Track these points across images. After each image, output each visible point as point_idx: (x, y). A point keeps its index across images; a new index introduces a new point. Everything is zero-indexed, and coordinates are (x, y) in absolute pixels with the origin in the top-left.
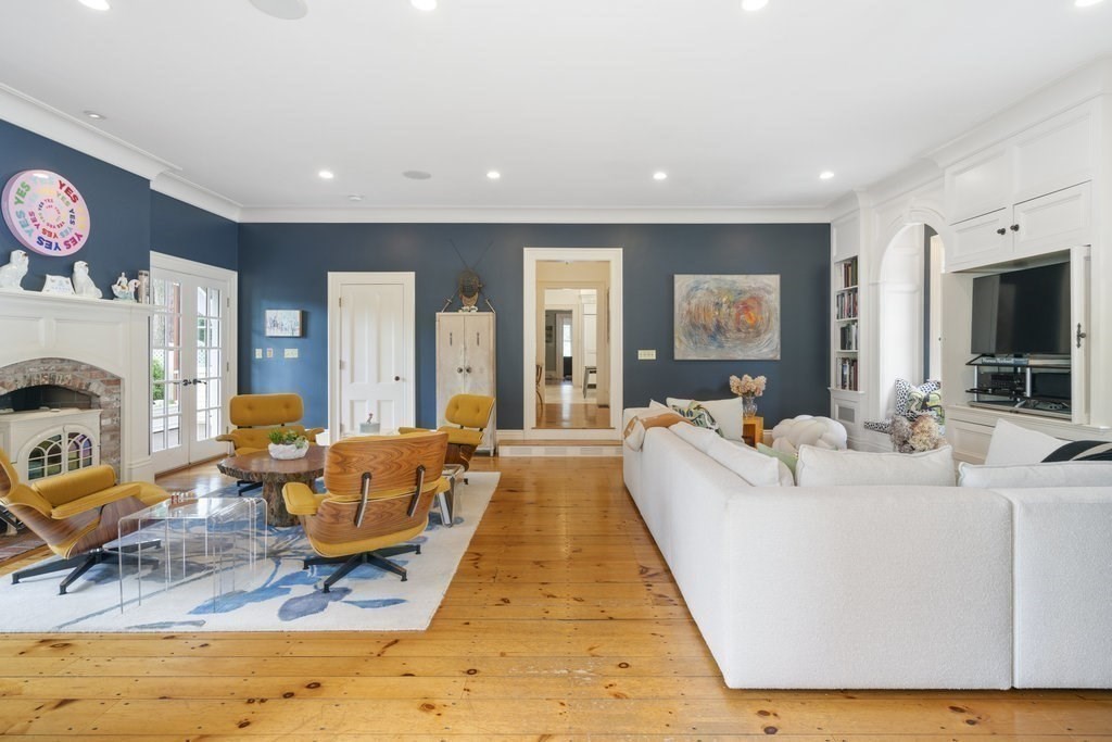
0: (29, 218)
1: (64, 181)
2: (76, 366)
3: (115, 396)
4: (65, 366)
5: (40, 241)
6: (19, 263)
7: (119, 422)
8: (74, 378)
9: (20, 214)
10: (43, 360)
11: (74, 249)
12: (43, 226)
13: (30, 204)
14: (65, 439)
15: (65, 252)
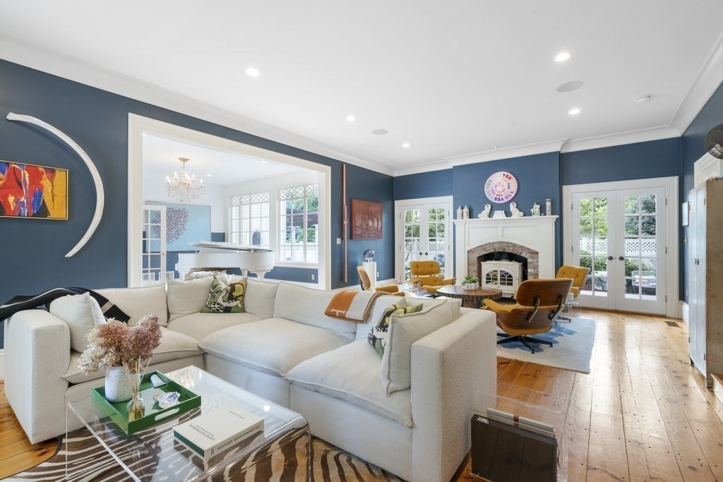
0: (491, 192)
1: (505, 173)
2: (515, 245)
3: (536, 260)
4: (510, 245)
5: (496, 199)
6: (488, 208)
7: (538, 271)
8: (514, 249)
9: (488, 192)
10: (500, 242)
11: (510, 198)
12: (497, 193)
13: (492, 187)
14: (499, 273)
15: (505, 201)
